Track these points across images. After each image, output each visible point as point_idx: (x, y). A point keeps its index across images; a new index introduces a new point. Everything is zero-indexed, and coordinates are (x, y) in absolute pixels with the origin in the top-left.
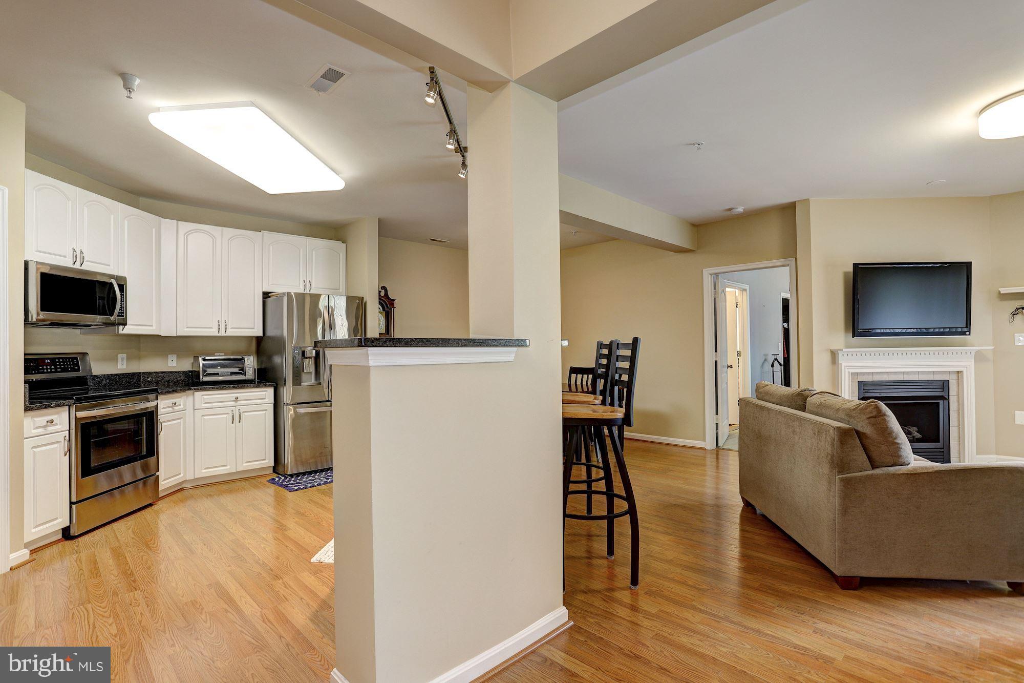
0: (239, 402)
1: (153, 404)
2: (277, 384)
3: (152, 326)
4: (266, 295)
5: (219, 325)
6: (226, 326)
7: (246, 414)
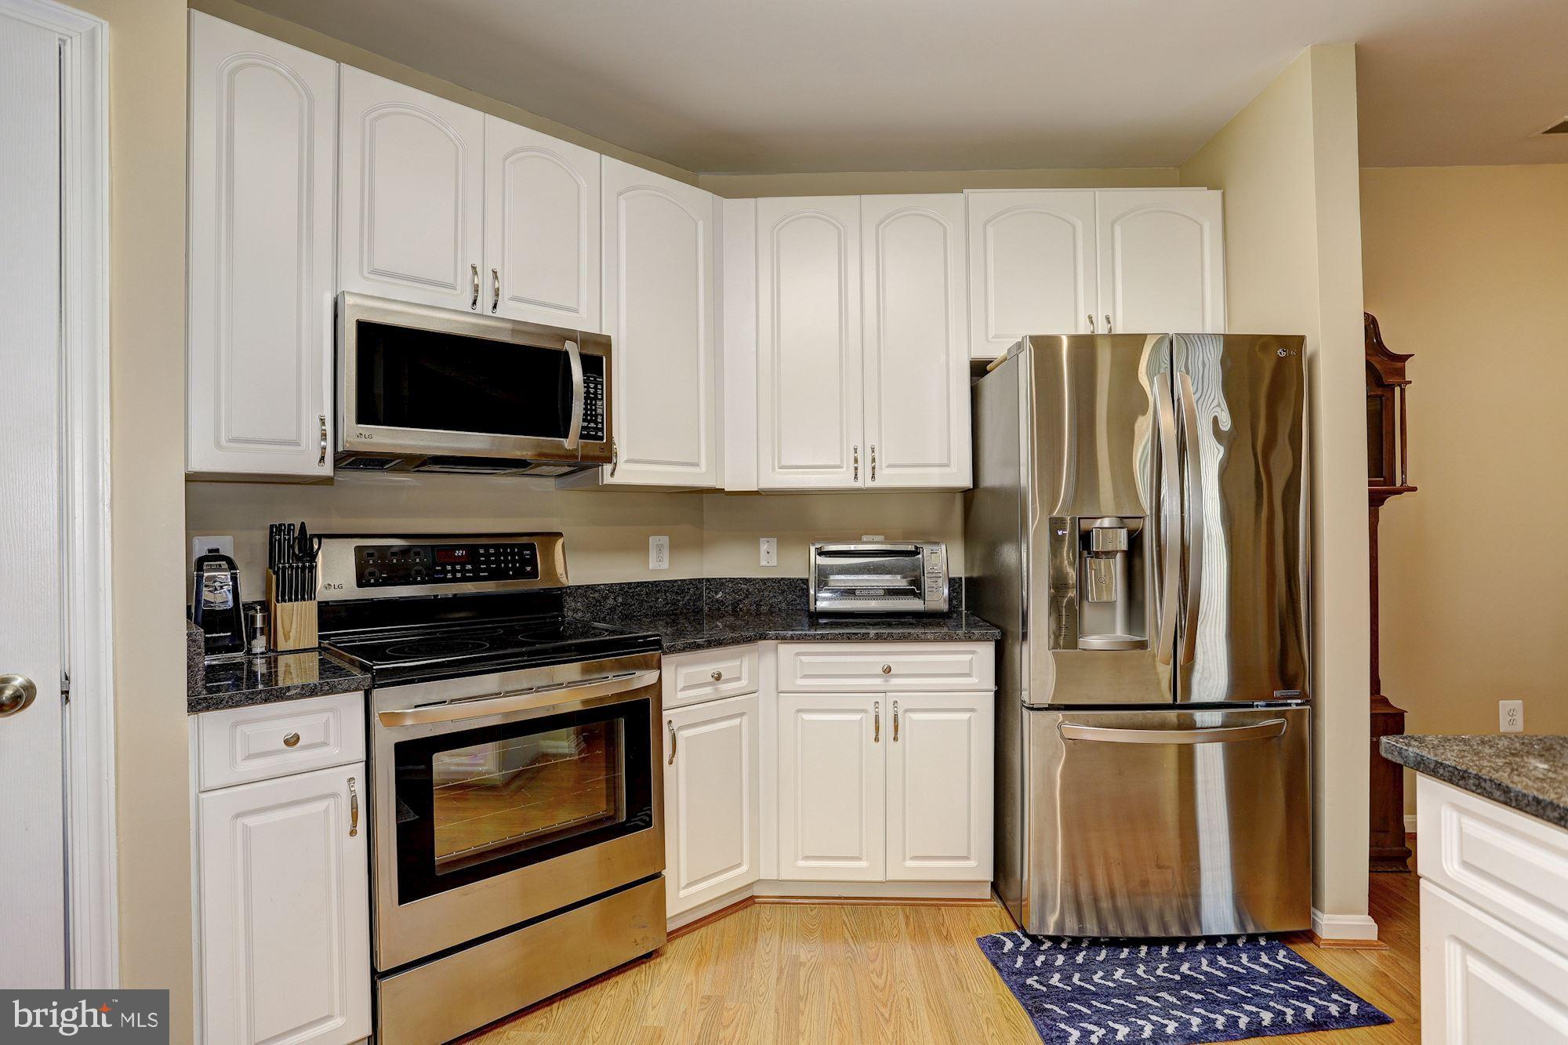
0: (895, 681)
1: (648, 678)
2: (1004, 634)
3: (696, 465)
4: (979, 369)
5: (856, 461)
6: (874, 460)
7: (916, 716)
